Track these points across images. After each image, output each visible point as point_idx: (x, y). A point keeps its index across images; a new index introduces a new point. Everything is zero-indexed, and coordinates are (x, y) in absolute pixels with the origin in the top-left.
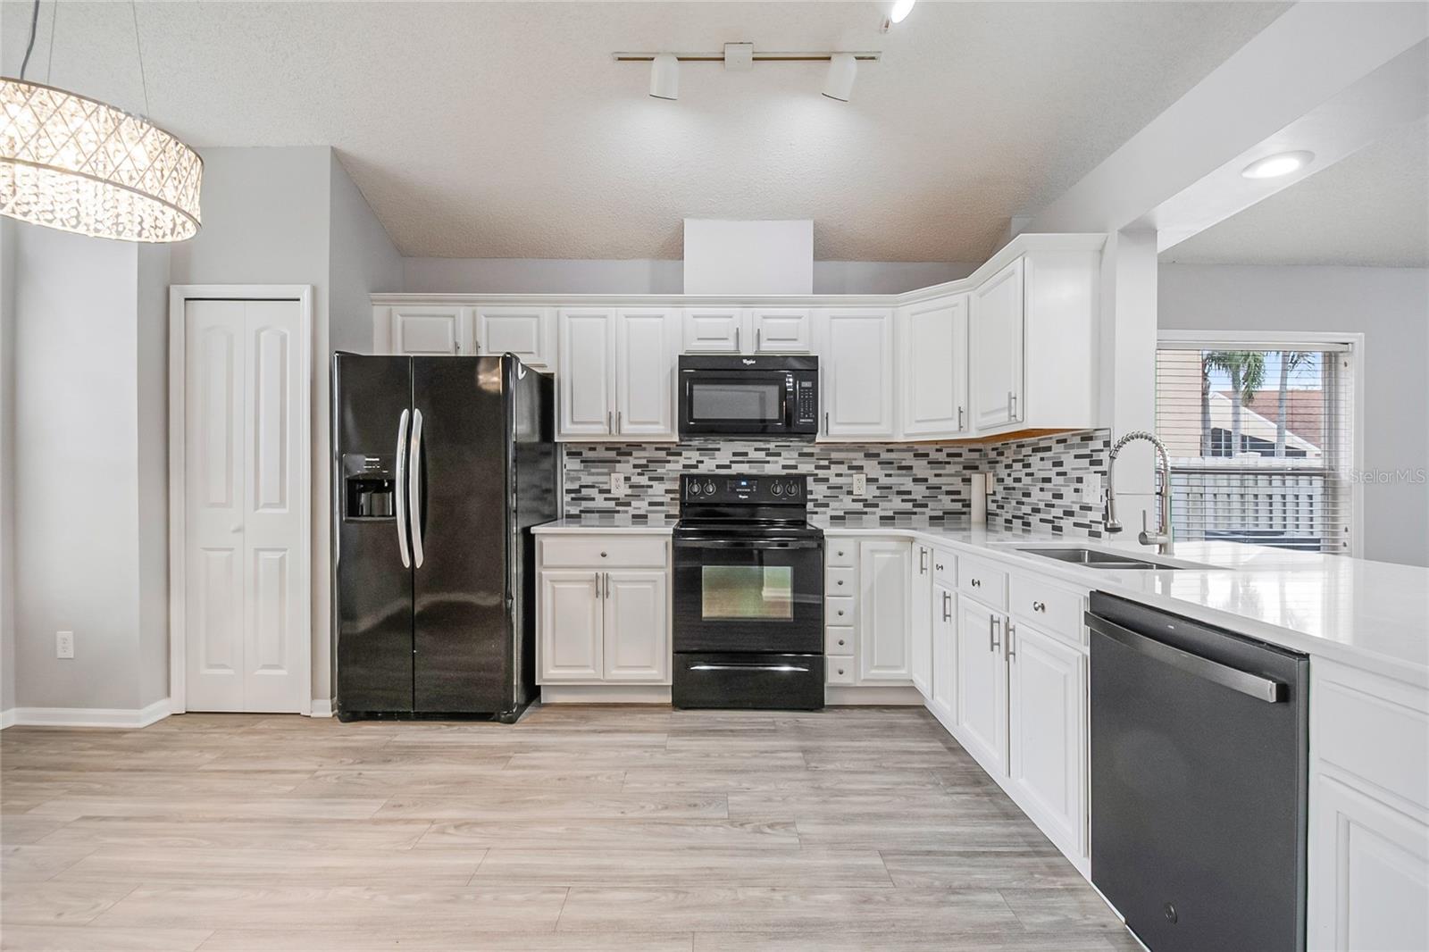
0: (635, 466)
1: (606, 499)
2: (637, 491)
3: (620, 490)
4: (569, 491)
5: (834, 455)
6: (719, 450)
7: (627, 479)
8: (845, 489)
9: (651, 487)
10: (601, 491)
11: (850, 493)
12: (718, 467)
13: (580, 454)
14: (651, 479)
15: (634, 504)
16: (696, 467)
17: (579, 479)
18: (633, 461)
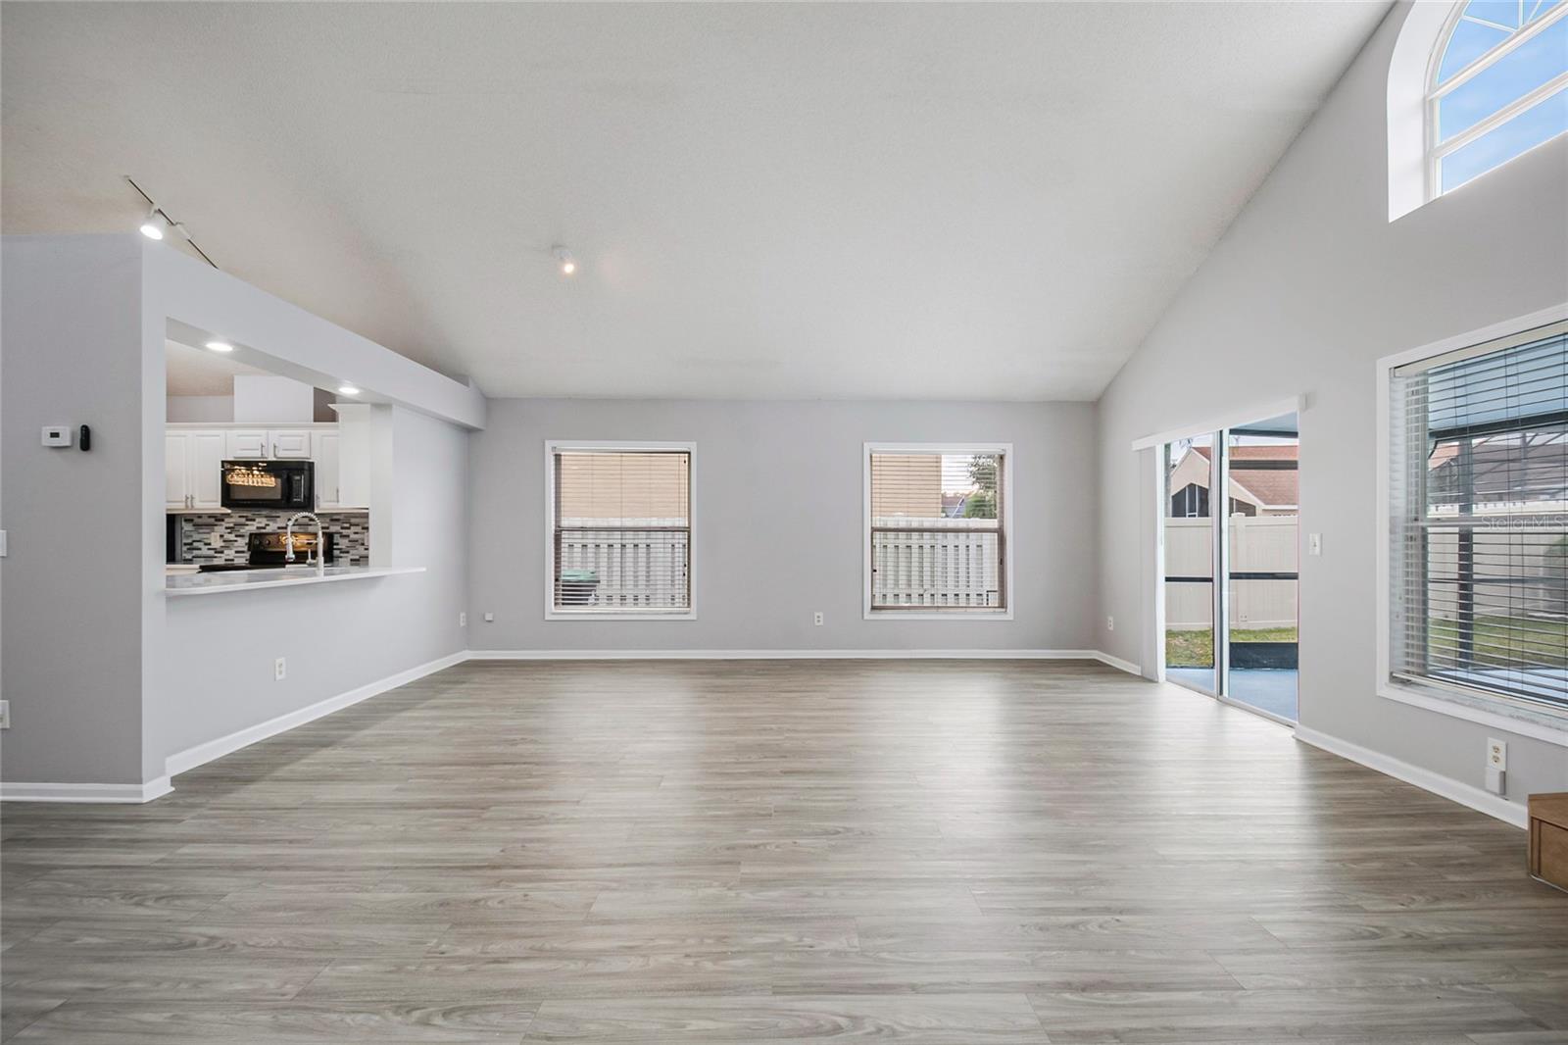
0: (227, 528)
1: (209, 549)
2: (227, 544)
3: (217, 543)
4: (186, 544)
5: (353, 521)
6: (279, 517)
7: (222, 536)
8: (360, 542)
9: (236, 541)
10: (206, 544)
11: (363, 544)
12: (279, 528)
13: (192, 520)
14: (236, 536)
15: (226, 552)
16: (264, 528)
17: (191, 536)
18: (225, 525)
